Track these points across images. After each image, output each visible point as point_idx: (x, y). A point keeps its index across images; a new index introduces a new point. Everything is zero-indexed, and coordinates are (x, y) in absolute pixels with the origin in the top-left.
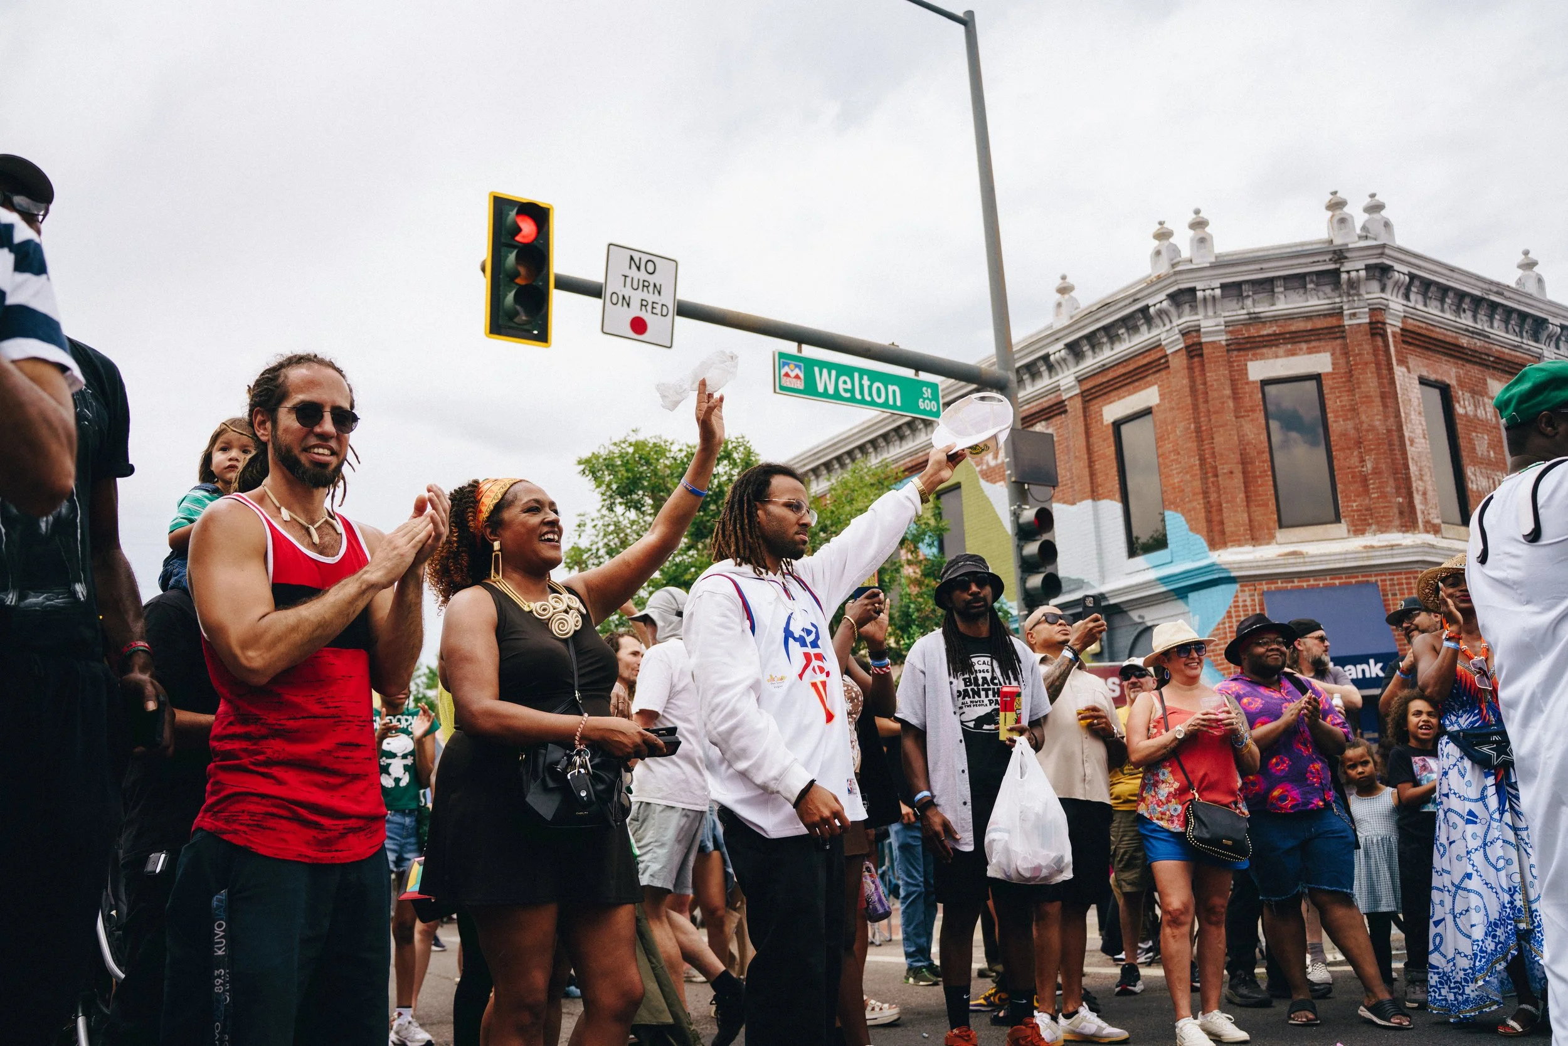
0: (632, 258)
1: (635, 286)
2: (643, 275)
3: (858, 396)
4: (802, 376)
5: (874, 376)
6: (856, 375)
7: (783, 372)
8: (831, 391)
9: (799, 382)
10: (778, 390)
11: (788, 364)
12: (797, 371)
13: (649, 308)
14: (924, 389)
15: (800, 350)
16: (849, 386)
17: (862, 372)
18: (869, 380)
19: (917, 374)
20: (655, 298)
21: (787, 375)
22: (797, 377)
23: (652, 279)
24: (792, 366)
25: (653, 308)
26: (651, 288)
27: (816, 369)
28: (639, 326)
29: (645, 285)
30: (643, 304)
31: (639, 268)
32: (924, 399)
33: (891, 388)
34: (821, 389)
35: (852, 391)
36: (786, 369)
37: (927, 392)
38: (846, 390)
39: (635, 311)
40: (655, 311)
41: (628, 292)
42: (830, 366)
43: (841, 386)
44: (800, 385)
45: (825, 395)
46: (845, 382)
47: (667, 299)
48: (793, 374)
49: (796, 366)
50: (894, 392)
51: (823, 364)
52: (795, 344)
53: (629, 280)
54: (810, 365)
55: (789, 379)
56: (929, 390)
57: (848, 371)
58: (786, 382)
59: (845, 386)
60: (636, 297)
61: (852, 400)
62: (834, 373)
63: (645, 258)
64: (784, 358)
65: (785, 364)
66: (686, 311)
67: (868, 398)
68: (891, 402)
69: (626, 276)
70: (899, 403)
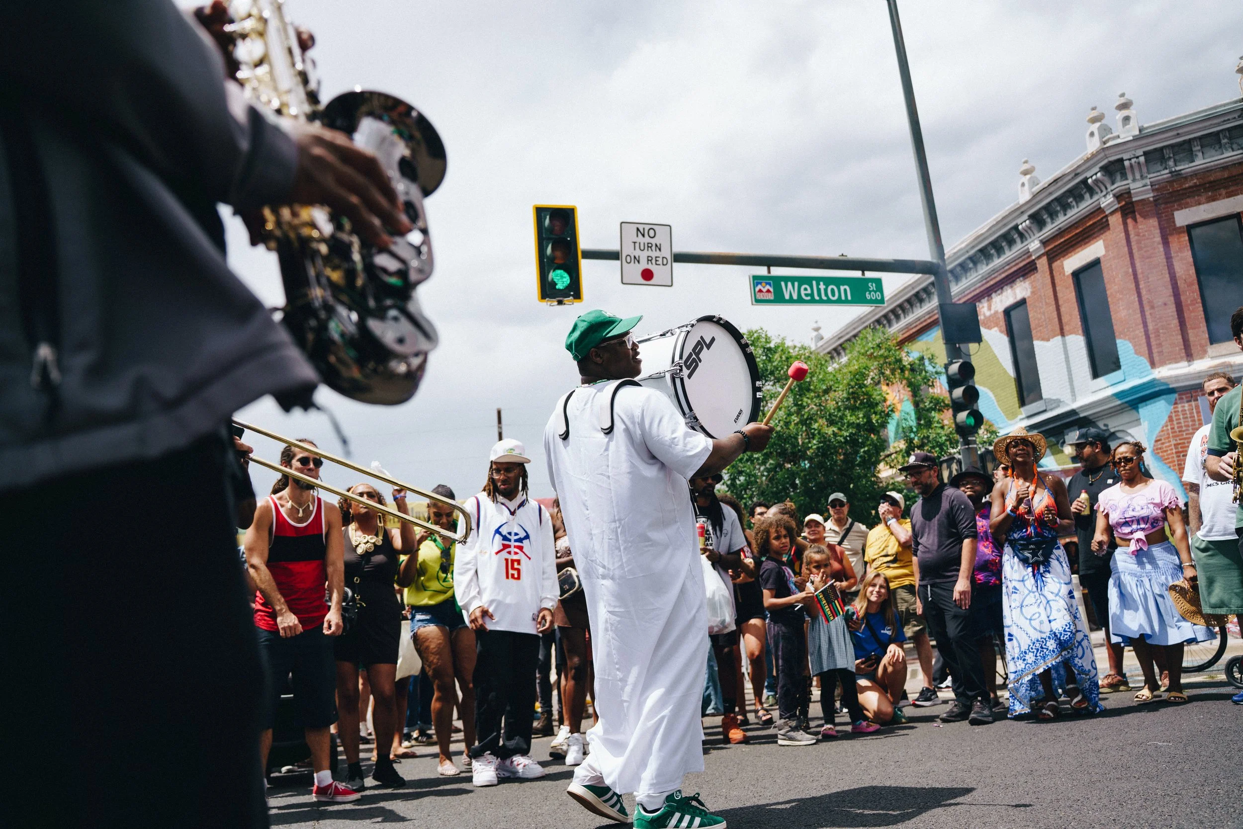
0: (638, 229)
1: (642, 248)
2: (647, 239)
3: (817, 298)
4: (772, 290)
5: (828, 281)
6: (814, 283)
7: (757, 289)
8: (795, 297)
9: (770, 294)
10: (754, 303)
11: (761, 283)
12: (768, 287)
13: (654, 261)
14: (870, 284)
15: (769, 272)
16: (809, 291)
17: (818, 279)
18: (824, 284)
19: (863, 274)
20: (658, 253)
21: (760, 291)
22: (768, 291)
23: (653, 241)
24: (764, 284)
25: (656, 261)
26: (654, 248)
27: (783, 284)
28: (647, 275)
29: (649, 246)
30: (649, 259)
31: (643, 235)
32: (870, 292)
33: (842, 288)
34: (787, 297)
35: (812, 295)
36: (759, 287)
37: (872, 286)
38: (807, 295)
39: (644, 265)
40: (658, 263)
41: (637, 253)
42: (793, 279)
43: (803, 292)
44: (771, 297)
45: (791, 301)
46: (806, 289)
47: (666, 253)
48: (764, 290)
49: (767, 284)
50: (845, 290)
51: (786, 279)
52: (765, 268)
53: (637, 245)
54: (777, 280)
55: (761, 294)
56: (874, 285)
57: (807, 280)
58: (760, 296)
59: (806, 292)
60: (643, 255)
61: (813, 301)
62: (796, 284)
63: (647, 227)
64: (757, 280)
65: (758, 284)
66: (681, 258)
67: (824, 298)
68: (843, 298)
69: (635, 243)
70: (849, 298)
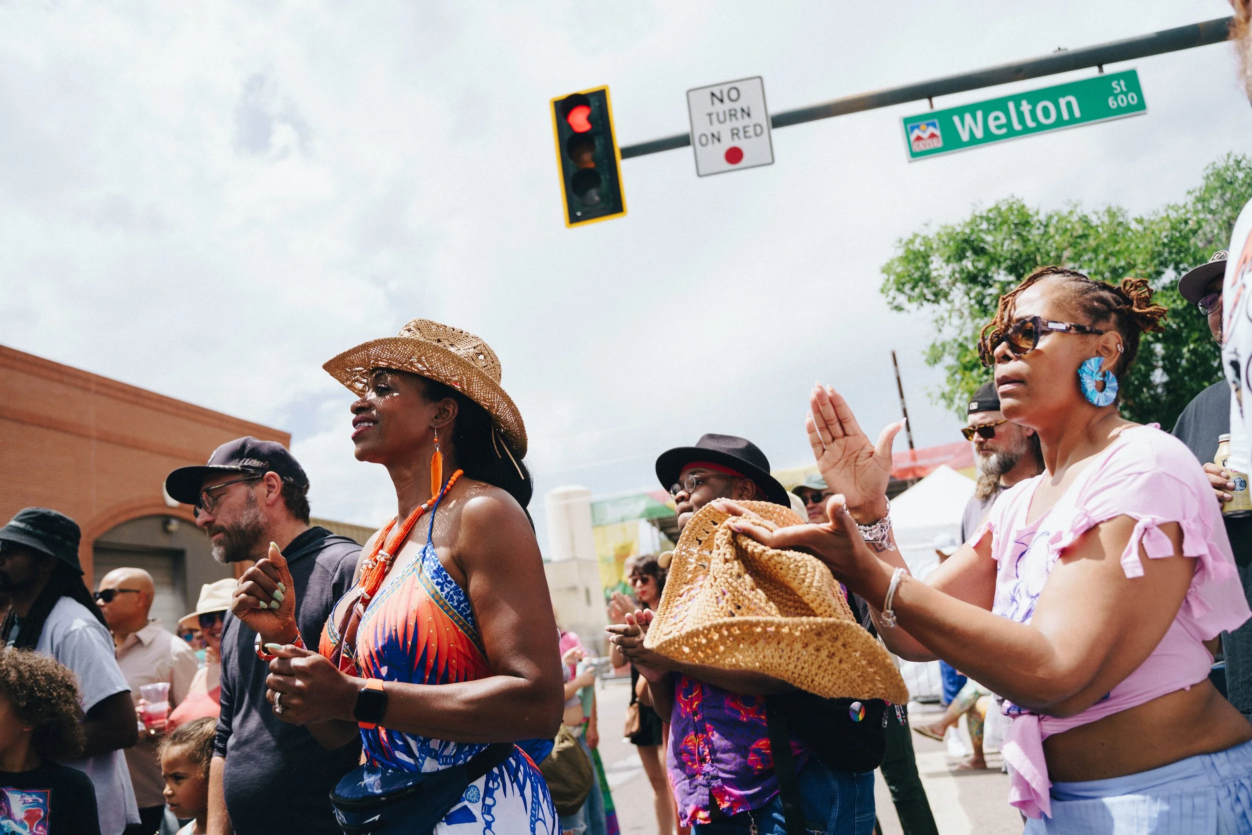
0: (713, 94)
1: (722, 119)
2: (728, 104)
3: (1017, 126)
4: (937, 132)
5: (1034, 97)
6: (1011, 105)
7: (913, 137)
8: (979, 134)
9: (935, 140)
10: (911, 159)
11: (918, 127)
12: (931, 130)
13: (741, 134)
14: (1114, 84)
15: (932, 106)
16: (1003, 120)
17: (1017, 99)
18: (1029, 103)
19: (1101, 70)
20: (747, 121)
21: (919, 138)
22: (933, 136)
23: (737, 106)
24: (923, 127)
25: (745, 132)
26: (739, 115)
27: (956, 119)
28: (734, 156)
29: (733, 114)
30: (734, 133)
31: (722, 101)
32: (1116, 97)
33: (1062, 102)
34: (965, 137)
35: (1009, 124)
36: (917, 133)
37: (1119, 86)
38: (999, 127)
39: (728, 143)
40: (748, 134)
41: (716, 128)
42: (972, 109)
43: (992, 124)
44: (938, 143)
45: (974, 142)
46: (997, 118)
47: (760, 118)
48: (925, 136)
49: (928, 125)
50: (1069, 105)
51: (961, 111)
52: (925, 102)
53: (714, 117)
54: (944, 118)
55: (921, 143)
56: (1122, 83)
57: (1000, 104)
58: (919, 147)
59: (998, 123)
60: (725, 131)
61: (1011, 134)
62: (979, 114)
63: (725, 88)
64: (911, 123)
65: (913, 129)
66: (780, 121)
67: (1030, 124)
68: (1066, 116)
69: (710, 115)
70: (1077, 113)
